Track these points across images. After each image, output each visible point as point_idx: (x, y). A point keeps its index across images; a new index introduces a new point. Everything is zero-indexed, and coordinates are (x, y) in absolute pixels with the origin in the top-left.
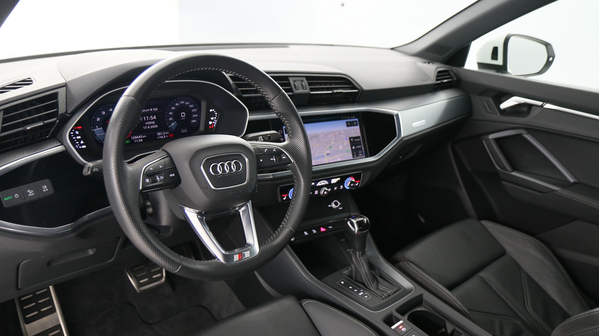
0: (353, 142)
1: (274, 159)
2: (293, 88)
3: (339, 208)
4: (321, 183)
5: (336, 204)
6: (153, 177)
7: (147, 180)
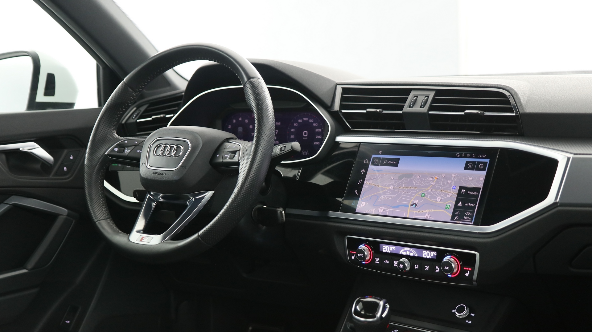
0: (464, 195)
1: (228, 157)
2: (407, 104)
3: (467, 321)
4: (406, 251)
5: (461, 310)
6: (123, 148)
7: (116, 149)
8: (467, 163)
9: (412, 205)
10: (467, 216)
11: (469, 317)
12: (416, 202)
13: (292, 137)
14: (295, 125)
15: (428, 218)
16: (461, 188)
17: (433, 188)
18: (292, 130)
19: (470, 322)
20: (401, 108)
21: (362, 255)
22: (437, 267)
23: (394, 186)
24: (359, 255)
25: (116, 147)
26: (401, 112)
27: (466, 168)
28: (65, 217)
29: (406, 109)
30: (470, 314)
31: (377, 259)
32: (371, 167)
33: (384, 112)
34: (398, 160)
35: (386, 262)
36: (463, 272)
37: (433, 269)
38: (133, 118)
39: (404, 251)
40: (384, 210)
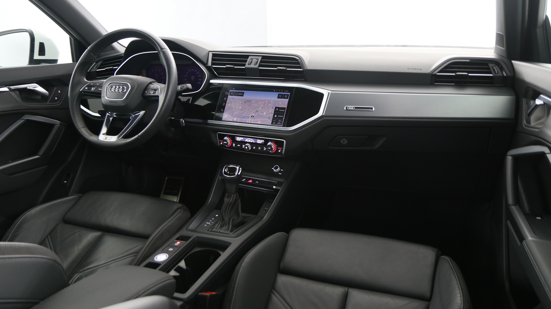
0: (278, 111)
1: (152, 92)
2: (247, 63)
3: (279, 173)
4: (248, 140)
5: (276, 168)
6: (91, 88)
7: (86, 88)
8: (279, 95)
9: (251, 116)
10: (279, 122)
11: (280, 171)
12: (253, 115)
13: (186, 79)
14: (187, 73)
15: (259, 123)
16: (276, 108)
17: (262, 108)
18: (185, 76)
19: (281, 174)
20: (244, 65)
21: (226, 143)
22: (264, 148)
23: (242, 106)
24: (224, 142)
25: (86, 87)
26: (244, 67)
27: (278, 98)
28: (59, 125)
29: (247, 66)
30: (281, 170)
31: (234, 144)
32: (229, 97)
33: (235, 67)
34: (243, 93)
35: (239, 145)
36: (277, 150)
37: (262, 149)
38: (94, 69)
39: (247, 140)
40: (237, 119)
